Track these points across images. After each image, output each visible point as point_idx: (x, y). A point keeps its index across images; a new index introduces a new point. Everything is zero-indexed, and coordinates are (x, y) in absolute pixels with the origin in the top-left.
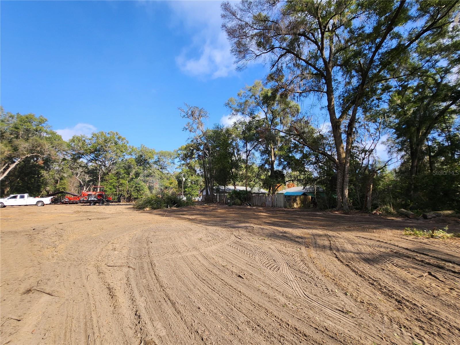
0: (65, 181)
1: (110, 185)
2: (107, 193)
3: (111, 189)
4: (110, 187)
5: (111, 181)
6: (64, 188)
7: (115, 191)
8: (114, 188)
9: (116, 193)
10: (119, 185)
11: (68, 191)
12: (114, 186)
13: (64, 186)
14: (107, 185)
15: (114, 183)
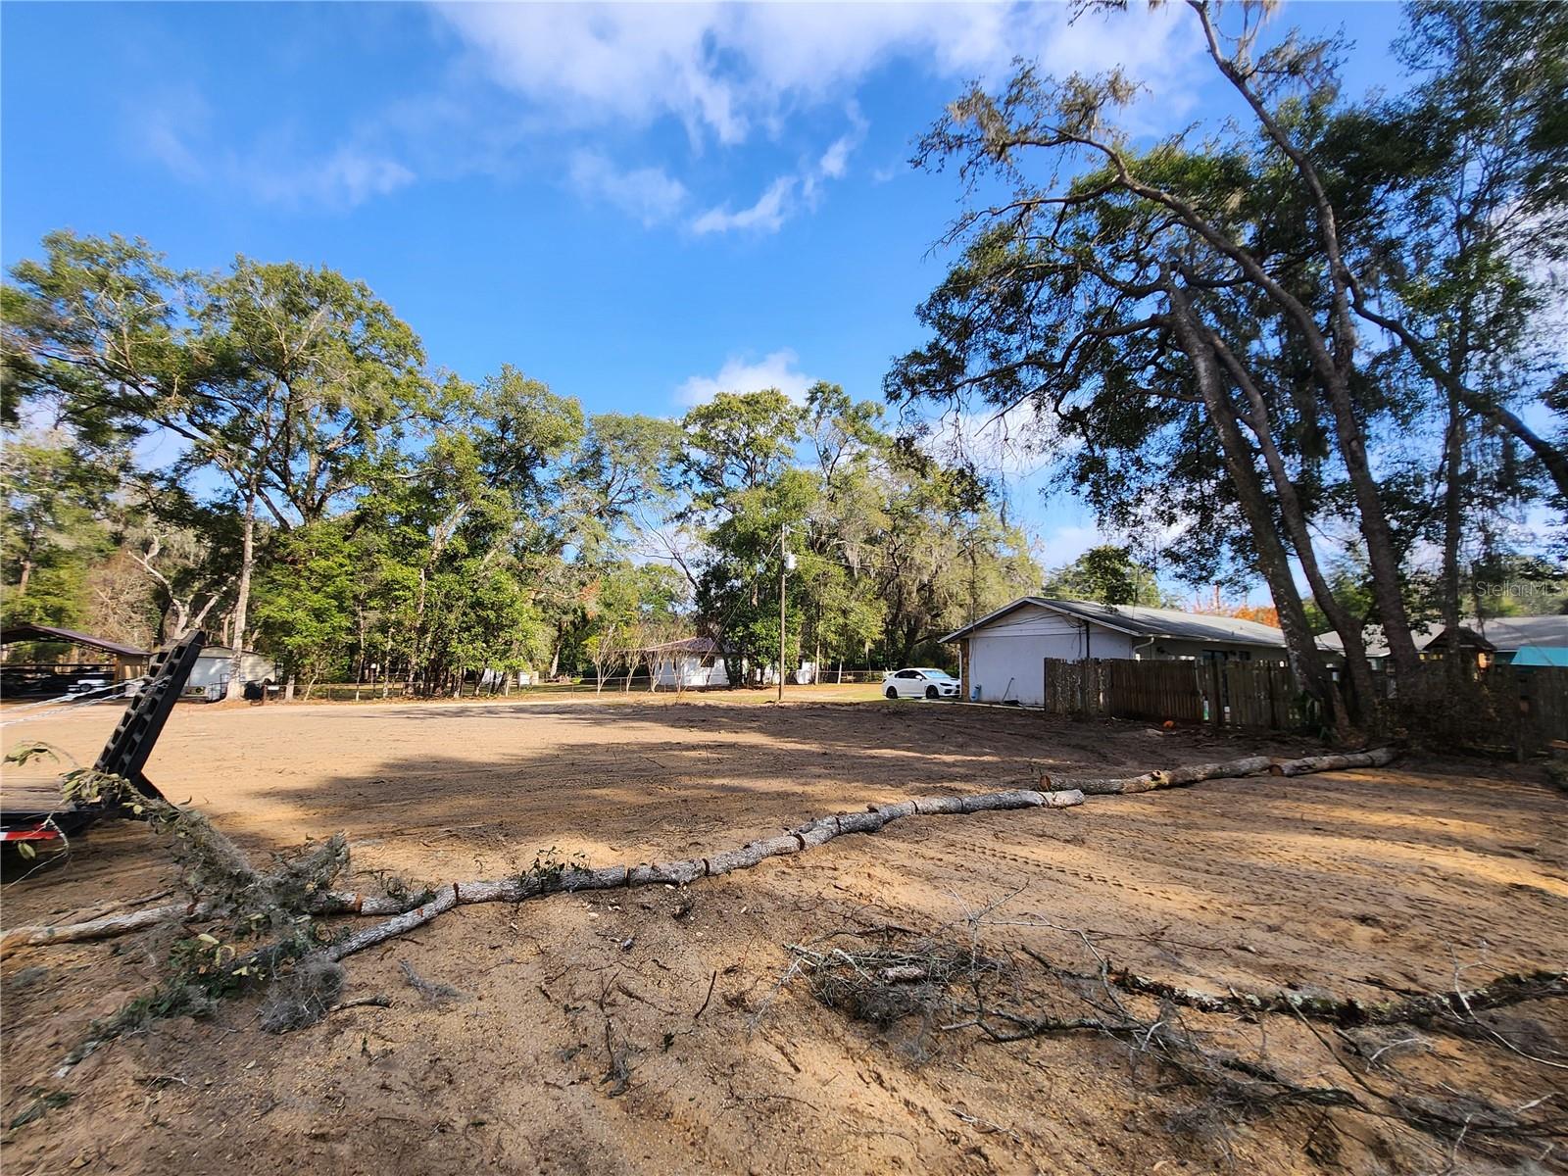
0: (64, 574)
1: (317, 590)
2: (298, 639)
3: (319, 615)
4: (317, 600)
5: (319, 564)
6: (57, 614)
7: (350, 632)
8: (341, 609)
9: (350, 639)
10: (371, 595)
11: (79, 631)
12: (339, 596)
13: (52, 601)
14: (297, 588)
15: (342, 581)
